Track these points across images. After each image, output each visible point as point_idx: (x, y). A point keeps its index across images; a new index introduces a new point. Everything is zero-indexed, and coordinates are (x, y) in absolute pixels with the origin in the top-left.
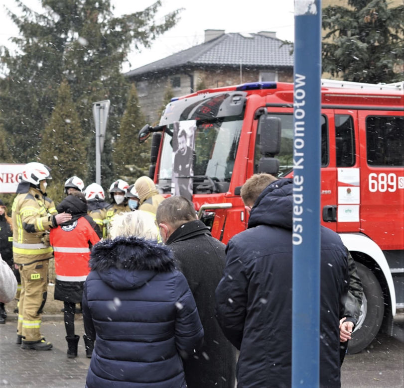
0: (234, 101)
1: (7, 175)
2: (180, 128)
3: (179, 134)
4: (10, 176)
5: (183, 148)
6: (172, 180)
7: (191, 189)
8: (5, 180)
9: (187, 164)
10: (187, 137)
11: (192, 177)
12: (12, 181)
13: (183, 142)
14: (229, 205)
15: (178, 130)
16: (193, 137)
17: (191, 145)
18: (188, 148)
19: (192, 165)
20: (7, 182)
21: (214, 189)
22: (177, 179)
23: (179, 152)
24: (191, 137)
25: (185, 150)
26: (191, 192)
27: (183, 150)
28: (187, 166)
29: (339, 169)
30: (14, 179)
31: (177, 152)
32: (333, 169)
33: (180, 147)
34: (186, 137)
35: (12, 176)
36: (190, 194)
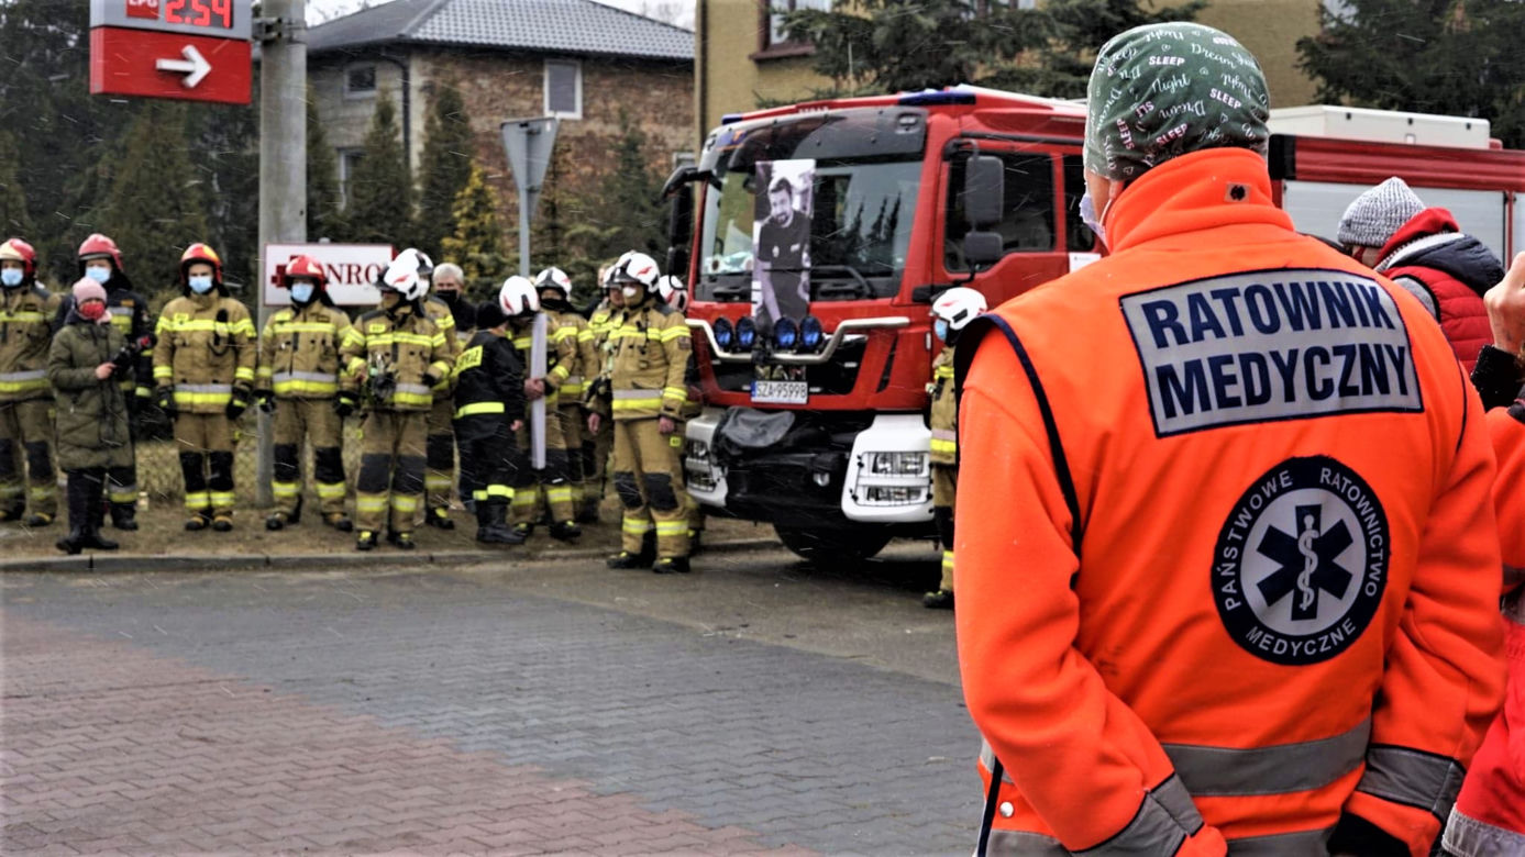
0: (903, 125)
1: (350, 267)
2: (773, 175)
3: (772, 185)
4: (354, 270)
5: (783, 213)
6: (754, 276)
7: (805, 291)
8: (345, 278)
9: (795, 243)
10: (794, 191)
11: (807, 269)
12: (359, 281)
13: (782, 202)
14: (904, 320)
15: (769, 178)
16: (810, 193)
17: (804, 208)
18: (797, 214)
19: (807, 247)
20: (349, 281)
21: (867, 290)
22: (767, 274)
23: (773, 221)
24: (804, 193)
25: (787, 218)
26: (807, 297)
27: (783, 217)
28: (795, 247)
29: (1072, 256)
30: (362, 275)
31: (766, 220)
32: (1064, 254)
33: (775, 211)
34: (790, 193)
35: (359, 269)
36: (804, 301)
